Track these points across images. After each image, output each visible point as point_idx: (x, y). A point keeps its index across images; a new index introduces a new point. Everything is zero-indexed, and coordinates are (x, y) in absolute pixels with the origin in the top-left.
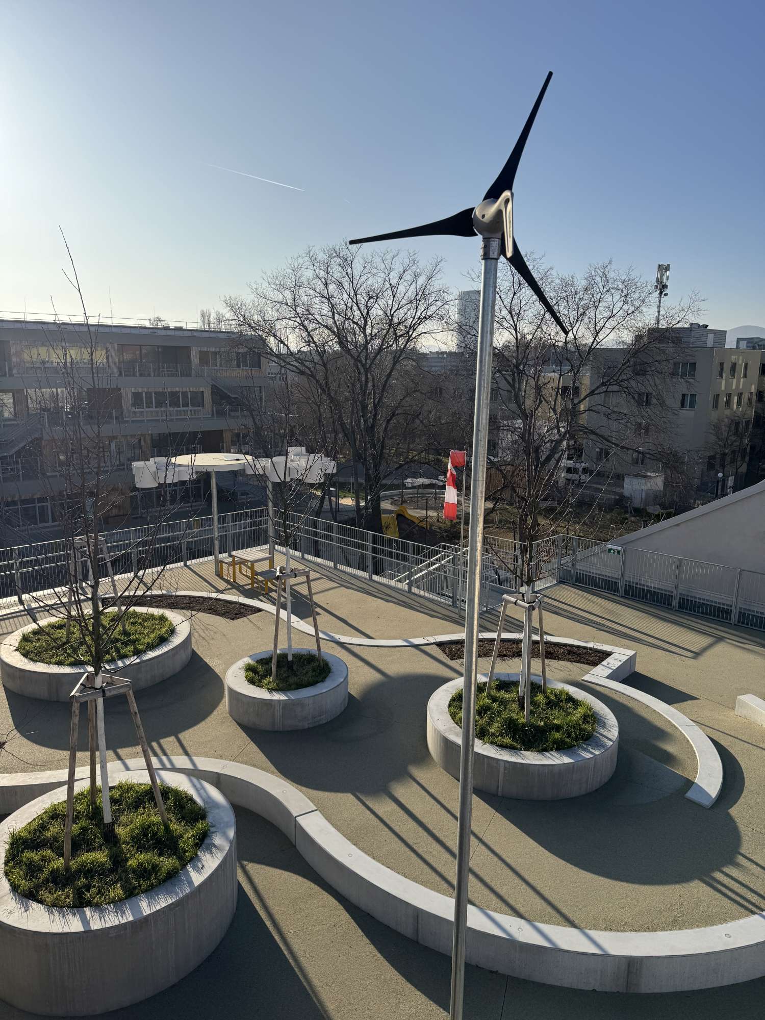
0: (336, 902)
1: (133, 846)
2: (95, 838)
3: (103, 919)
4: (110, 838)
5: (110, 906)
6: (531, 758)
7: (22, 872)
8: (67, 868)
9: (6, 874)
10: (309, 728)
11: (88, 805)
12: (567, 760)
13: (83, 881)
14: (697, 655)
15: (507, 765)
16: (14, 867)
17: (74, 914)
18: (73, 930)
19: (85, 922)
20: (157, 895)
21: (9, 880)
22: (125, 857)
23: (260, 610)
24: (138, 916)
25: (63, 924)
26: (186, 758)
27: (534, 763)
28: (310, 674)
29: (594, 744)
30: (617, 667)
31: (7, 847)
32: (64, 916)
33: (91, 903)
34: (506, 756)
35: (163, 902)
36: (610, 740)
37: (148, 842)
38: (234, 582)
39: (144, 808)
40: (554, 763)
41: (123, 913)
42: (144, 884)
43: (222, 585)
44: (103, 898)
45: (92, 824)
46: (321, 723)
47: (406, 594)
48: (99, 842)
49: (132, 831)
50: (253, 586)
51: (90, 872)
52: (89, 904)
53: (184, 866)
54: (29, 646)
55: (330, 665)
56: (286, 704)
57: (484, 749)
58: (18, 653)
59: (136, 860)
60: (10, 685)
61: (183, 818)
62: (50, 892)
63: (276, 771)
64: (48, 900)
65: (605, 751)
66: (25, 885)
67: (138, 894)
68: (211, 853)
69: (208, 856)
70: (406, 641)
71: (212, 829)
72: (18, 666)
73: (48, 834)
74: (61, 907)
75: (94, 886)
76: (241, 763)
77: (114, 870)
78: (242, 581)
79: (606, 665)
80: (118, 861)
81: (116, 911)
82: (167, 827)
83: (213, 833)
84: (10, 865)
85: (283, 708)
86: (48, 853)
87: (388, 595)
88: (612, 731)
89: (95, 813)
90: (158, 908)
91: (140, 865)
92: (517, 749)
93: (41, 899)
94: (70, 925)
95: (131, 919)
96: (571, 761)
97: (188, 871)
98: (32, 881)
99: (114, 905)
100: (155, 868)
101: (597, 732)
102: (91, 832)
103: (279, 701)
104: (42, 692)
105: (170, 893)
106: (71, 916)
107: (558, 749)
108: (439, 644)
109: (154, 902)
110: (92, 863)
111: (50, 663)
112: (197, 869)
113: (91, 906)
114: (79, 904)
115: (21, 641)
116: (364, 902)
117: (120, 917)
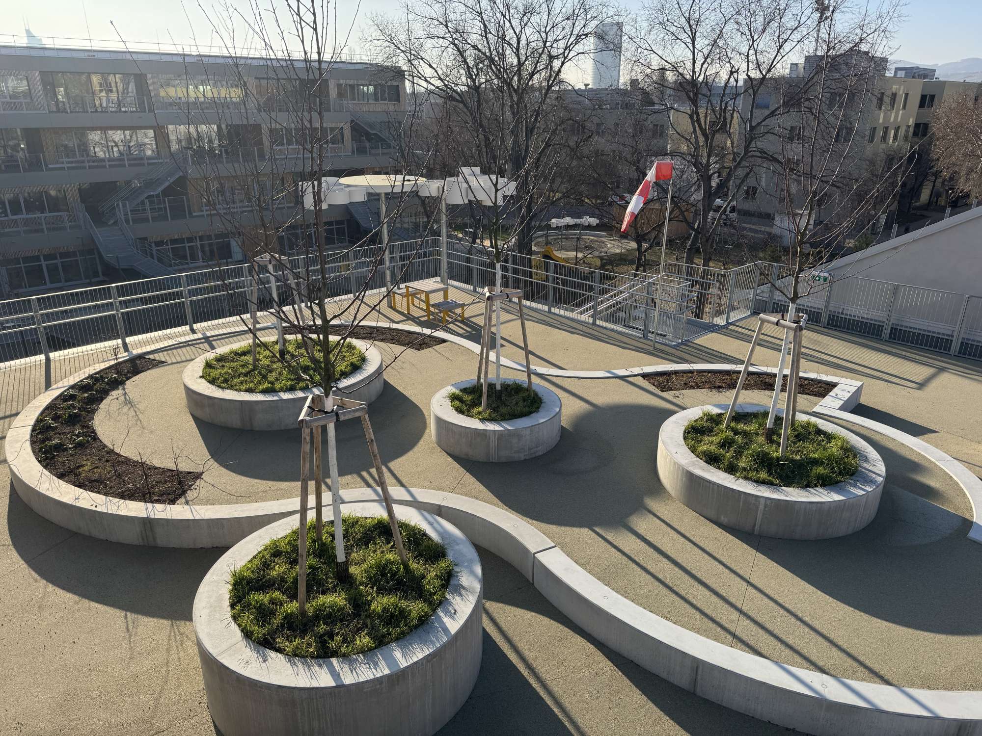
0: (592, 646)
1: (372, 588)
2: (327, 578)
3: (354, 671)
4: (344, 578)
5: (359, 656)
6: (794, 495)
7: (252, 617)
8: (303, 612)
9: (235, 618)
10: (525, 460)
11: (314, 542)
12: (836, 497)
13: (323, 628)
14: (921, 386)
15: (768, 502)
16: (242, 611)
17: (320, 666)
18: (323, 685)
19: (335, 675)
20: (411, 644)
21: (239, 625)
22: (366, 600)
23: (444, 341)
24: (395, 669)
25: (309, 677)
26: (402, 488)
27: (800, 500)
28: (521, 404)
29: (862, 480)
30: (847, 398)
31: (230, 587)
32: (309, 667)
33: (337, 653)
34: (765, 492)
35: (419, 653)
36: (879, 475)
37: (388, 583)
38: (409, 314)
39: (375, 544)
40: (823, 500)
41: (376, 665)
42: (394, 632)
43: (397, 317)
44: (350, 648)
45: (321, 562)
46: (537, 454)
47: (591, 326)
48: (332, 582)
49: (367, 571)
50: (429, 318)
51: (330, 616)
52: (335, 654)
53: (434, 610)
54: (215, 373)
55: (540, 395)
56: (502, 435)
57: (739, 485)
58: (203, 380)
59: (381, 603)
60: (199, 414)
61: (421, 555)
62: (287, 640)
63: (500, 503)
64: (288, 649)
65: (877, 487)
66: (258, 631)
67: (389, 643)
68: (461, 595)
69: (458, 598)
70: (609, 372)
71: (456, 569)
72: (206, 393)
73: (274, 573)
74: (303, 657)
75: (337, 634)
76: (461, 494)
77: (356, 615)
78: (416, 313)
79: (834, 395)
80: (359, 605)
81: (368, 663)
82: (406, 567)
83: (458, 572)
84: (237, 608)
85: (498, 439)
86: (277, 594)
87: (573, 328)
88: (878, 467)
89: (324, 551)
90: (415, 659)
91: (385, 610)
92: (776, 485)
93: (279, 647)
94: (318, 679)
95: (387, 671)
96: (841, 498)
97: (440, 617)
98: (265, 626)
99: (364, 656)
100: (403, 614)
101: (861, 467)
102: (322, 571)
103: (494, 431)
104: (234, 420)
105: (424, 642)
106: (317, 668)
107: (823, 485)
108: (645, 376)
109: (409, 653)
110: (330, 607)
111: (240, 390)
112: (449, 614)
113: (338, 657)
114: (324, 654)
115: (205, 368)
116: (627, 648)
117: (373, 670)
